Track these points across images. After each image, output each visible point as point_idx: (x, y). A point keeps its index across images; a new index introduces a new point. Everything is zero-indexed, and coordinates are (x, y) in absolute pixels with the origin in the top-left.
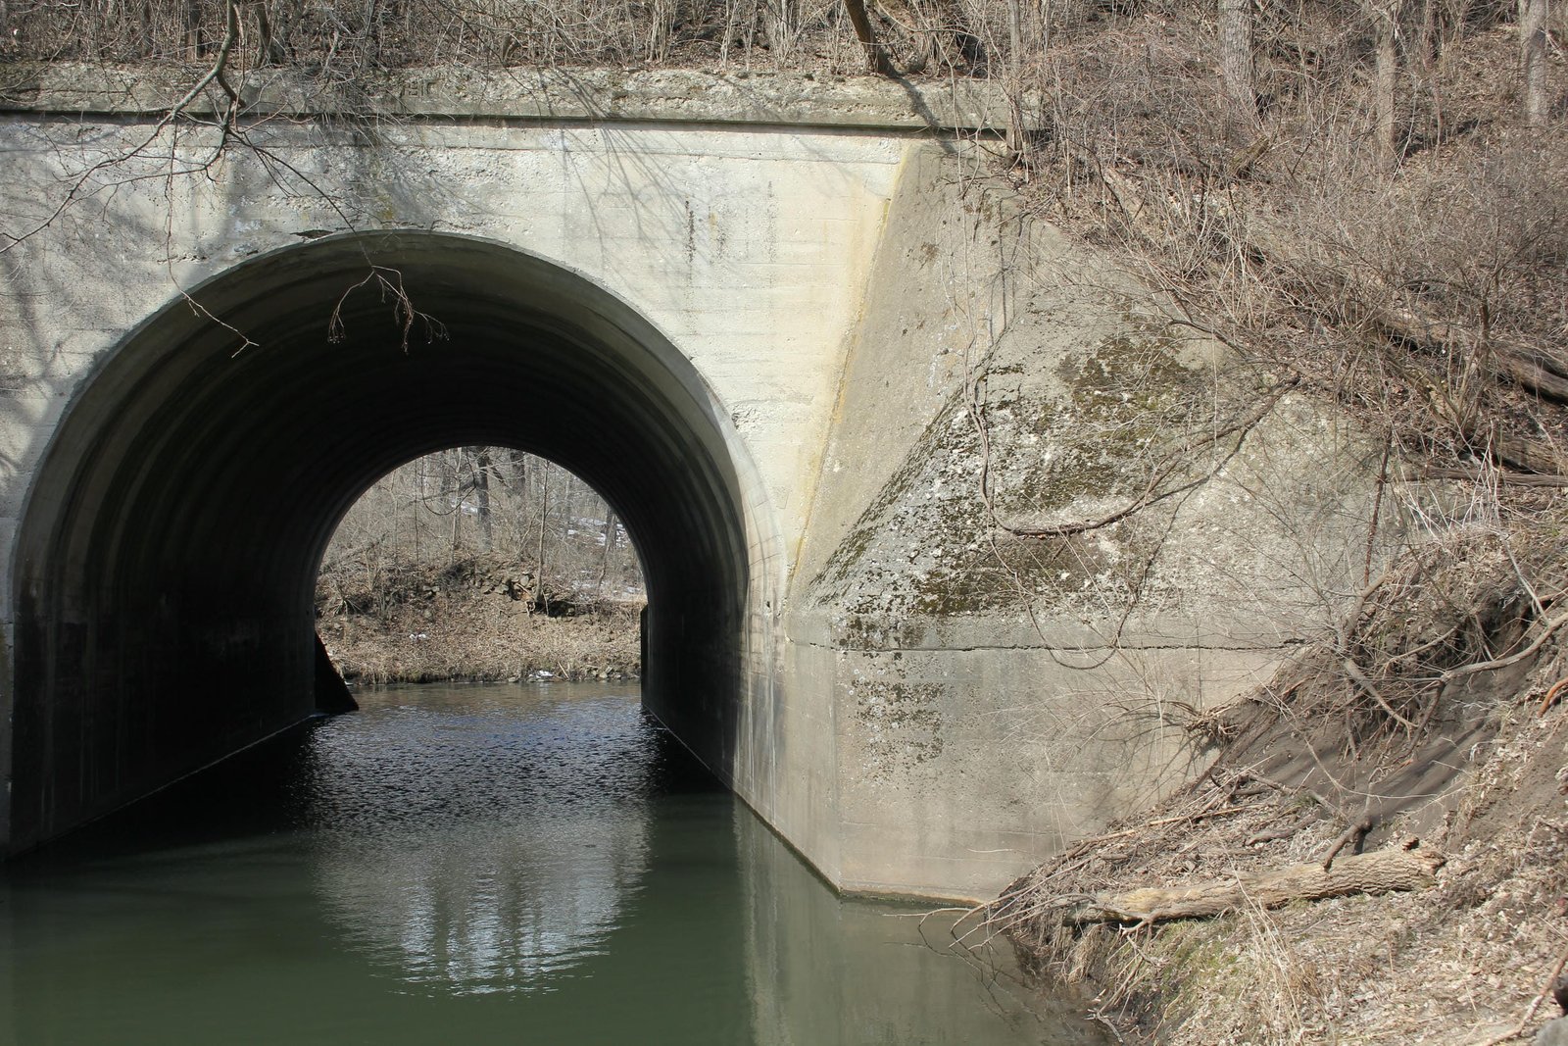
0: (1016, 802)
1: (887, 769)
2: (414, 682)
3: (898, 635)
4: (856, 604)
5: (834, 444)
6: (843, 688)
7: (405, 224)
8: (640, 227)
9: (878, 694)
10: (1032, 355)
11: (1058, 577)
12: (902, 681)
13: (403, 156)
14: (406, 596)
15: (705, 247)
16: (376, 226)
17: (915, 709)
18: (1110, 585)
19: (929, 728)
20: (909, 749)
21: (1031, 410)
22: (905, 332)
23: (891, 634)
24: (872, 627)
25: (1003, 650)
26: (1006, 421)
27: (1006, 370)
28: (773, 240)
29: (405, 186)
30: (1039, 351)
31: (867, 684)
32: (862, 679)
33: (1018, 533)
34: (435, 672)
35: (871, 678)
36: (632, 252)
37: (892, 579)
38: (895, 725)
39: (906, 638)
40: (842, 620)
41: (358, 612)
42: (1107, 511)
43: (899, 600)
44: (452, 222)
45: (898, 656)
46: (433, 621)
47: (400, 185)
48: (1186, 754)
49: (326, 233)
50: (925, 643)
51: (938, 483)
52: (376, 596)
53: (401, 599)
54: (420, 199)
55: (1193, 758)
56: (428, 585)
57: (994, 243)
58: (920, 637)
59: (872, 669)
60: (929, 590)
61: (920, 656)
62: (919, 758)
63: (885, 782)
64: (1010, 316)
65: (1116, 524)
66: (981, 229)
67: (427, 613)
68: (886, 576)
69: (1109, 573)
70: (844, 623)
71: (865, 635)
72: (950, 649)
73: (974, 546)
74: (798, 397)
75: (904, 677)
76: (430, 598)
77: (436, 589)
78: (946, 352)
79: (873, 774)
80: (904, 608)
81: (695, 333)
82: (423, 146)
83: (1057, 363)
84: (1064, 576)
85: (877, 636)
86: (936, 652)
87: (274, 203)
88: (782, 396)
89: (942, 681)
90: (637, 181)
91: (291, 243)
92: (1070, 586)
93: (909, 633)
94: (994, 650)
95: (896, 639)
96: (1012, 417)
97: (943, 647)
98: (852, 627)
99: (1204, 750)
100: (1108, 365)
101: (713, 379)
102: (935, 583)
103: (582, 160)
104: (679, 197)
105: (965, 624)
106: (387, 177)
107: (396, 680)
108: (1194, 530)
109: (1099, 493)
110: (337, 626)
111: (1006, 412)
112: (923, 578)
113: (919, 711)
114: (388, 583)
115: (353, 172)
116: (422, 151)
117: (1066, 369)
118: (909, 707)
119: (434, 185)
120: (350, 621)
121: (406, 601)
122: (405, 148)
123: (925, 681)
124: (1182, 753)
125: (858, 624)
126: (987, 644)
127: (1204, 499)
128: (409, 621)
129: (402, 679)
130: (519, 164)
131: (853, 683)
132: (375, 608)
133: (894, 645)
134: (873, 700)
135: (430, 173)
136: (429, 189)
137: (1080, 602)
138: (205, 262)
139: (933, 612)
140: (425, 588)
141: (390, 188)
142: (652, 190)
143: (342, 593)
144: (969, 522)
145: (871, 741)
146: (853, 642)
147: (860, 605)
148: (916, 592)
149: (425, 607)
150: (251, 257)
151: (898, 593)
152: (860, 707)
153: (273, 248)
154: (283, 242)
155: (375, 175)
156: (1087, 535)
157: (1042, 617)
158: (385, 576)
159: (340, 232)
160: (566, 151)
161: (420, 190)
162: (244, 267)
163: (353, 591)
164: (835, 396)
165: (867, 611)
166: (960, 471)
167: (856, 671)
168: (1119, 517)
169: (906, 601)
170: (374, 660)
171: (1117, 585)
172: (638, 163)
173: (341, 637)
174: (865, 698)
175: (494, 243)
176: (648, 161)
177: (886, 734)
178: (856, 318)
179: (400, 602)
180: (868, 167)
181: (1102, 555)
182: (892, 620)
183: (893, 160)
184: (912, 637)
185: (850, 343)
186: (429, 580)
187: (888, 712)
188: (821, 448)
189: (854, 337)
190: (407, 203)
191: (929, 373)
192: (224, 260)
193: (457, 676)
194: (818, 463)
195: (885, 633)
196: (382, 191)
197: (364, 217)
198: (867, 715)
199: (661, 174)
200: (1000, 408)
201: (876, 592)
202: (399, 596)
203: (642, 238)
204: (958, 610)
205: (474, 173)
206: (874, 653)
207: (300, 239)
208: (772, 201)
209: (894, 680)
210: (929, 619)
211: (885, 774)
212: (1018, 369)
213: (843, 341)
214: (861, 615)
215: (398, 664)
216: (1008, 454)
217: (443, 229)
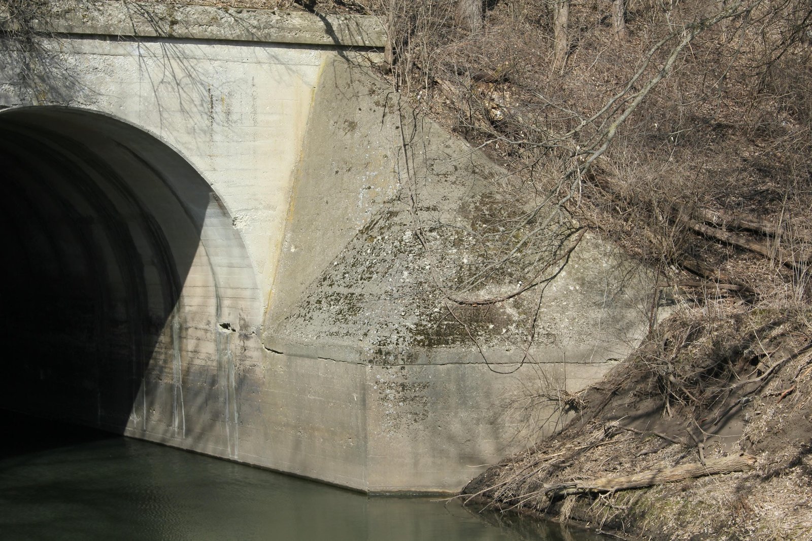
0: (469, 440)
1: (397, 427)
3: (404, 357)
4: (377, 341)
5: (289, 235)
6: (370, 385)
7: (52, 102)
8: (181, 103)
9: (391, 388)
10: (441, 201)
11: (488, 327)
12: (406, 381)
13: (49, 58)
15: (219, 117)
16: (35, 103)
17: (413, 395)
18: (517, 331)
19: (421, 405)
20: (409, 416)
21: (449, 234)
22: (337, 172)
23: (400, 357)
24: (388, 353)
25: (463, 365)
26: (436, 239)
27: (428, 209)
28: (255, 112)
29: (52, 77)
30: (445, 198)
31: (384, 383)
32: (382, 380)
33: (461, 303)
35: (387, 380)
36: (178, 119)
37: (394, 327)
38: (401, 404)
39: (408, 359)
40: (370, 349)
42: (506, 292)
43: (402, 339)
44: (80, 102)
45: (403, 368)
47: (48, 77)
48: (557, 414)
49: (5, 107)
50: (419, 361)
51: (406, 273)
54: (60, 85)
55: (561, 416)
57: (397, 128)
58: (416, 359)
59: (391, 374)
60: (418, 334)
61: (416, 368)
62: (415, 420)
63: (395, 434)
65: (511, 299)
66: (388, 118)
68: (390, 325)
69: (514, 325)
70: (372, 351)
71: (384, 357)
72: (433, 364)
73: (436, 310)
74: (269, 207)
75: (406, 379)
78: (369, 188)
79: (388, 430)
80: (406, 343)
81: (214, 170)
82: (61, 52)
83: (455, 206)
84: (491, 326)
85: (391, 358)
86: (425, 366)
88: (261, 207)
89: (428, 381)
90: (180, 74)
92: (497, 331)
93: (410, 356)
94: (457, 365)
95: (403, 359)
96: (438, 237)
97: (430, 364)
98: (376, 353)
99: (567, 411)
100: (487, 210)
101: (224, 197)
102: (420, 330)
103: (150, 62)
104: (202, 84)
105: (442, 352)
106: (40, 72)
108: (553, 303)
109: (499, 283)
111: (434, 234)
112: (413, 327)
113: (415, 396)
115: (21, 68)
116: (61, 55)
117: (463, 210)
118: (409, 394)
119: (68, 77)
122: (51, 53)
123: (419, 381)
124: (556, 413)
125: (380, 352)
126: (454, 361)
127: (555, 288)
130: (117, 65)
131: (376, 383)
133: (401, 362)
134: (388, 391)
135: (66, 69)
136: (66, 79)
137: (503, 340)
139: (423, 345)
141: (43, 79)
142: (187, 80)
144: (430, 296)
145: (387, 412)
146: (377, 361)
147: (380, 342)
148: (411, 335)
151: (400, 335)
152: (380, 395)
155: (33, 70)
156: (499, 305)
157: (484, 348)
159: (14, 107)
160: (140, 56)
161: (60, 80)
164: (288, 206)
165: (384, 345)
166: (417, 267)
167: (378, 376)
168: (514, 296)
169: (406, 340)
171: (520, 332)
172: (180, 63)
174: (383, 390)
175: (103, 114)
176: (185, 61)
177: (396, 409)
178: (298, 159)
180: (304, 68)
181: (509, 316)
182: (400, 350)
183: (317, 63)
184: (411, 358)
185: (296, 175)
187: (397, 397)
188: (281, 237)
189: (298, 170)
190: (53, 88)
191: (358, 199)
194: (279, 246)
195: (396, 357)
196: (38, 81)
197: (28, 98)
198: (385, 399)
199: (192, 70)
200: (431, 231)
201: (387, 334)
203: (182, 110)
204: (438, 344)
205: (91, 70)
206: (389, 367)
208: (254, 88)
209: (401, 381)
210: (422, 349)
211: (395, 430)
212: (435, 209)
213: (292, 172)
214: (382, 347)
216: (442, 258)
217: (74, 105)
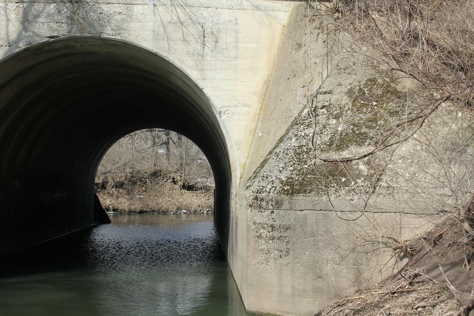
0: (320, 277)
1: (267, 260)
2: (137, 213)
3: (273, 203)
4: (256, 190)
5: (259, 125)
6: (250, 225)
7: (89, 34)
8: (184, 36)
9: (264, 228)
10: (336, 86)
11: (341, 180)
12: (274, 223)
13: (89, 7)
14: (136, 182)
15: (210, 43)
16: (78, 34)
17: (279, 235)
18: (363, 184)
19: (284, 243)
20: (276, 252)
21: (334, 109)
22: (288, 79)
23: (270, 203)
24: (262, 200)
25: (316, 212)
26: (323, 114)
27: (325, 93)
28: (237, 41)
29: (90, 18)
30: (340, 85)
31: (260, 224)
32: (258, 221)
33: (325, 161)
34: (145, 209)
35: (261, 222)
36: (180, 46)
37: (272, 179)
38: (271, 241)
39: (276, 205)
40: (250, 196)
41: (119, 187)
42: (363, 152)
43: (274, 188)
44: (108, 33)
45: (272, 212)
46: (146, 191)
47: (88, 18)
48: (393, 260)
49: (59, 37)
50: (284, 207)
51: (294, 139)
52: (126, 182)
53: (134, 183)
54: (96, 24)
55: (397, 262)
56: (144, 178)
57: (324, 42)
58: (282, 205)
59: (263, 217)
60: (286, 185)
61: (282, 213)
62: (280, 256)
63: (266, 266)
64: (329, 71)
65: (367, 158)
66: (320, 37)
67: (144, 188)
68: (270, 178)
69: (362, 179)
70: (251, 198)
71: (259, 203)
72: (294, 210)
73: (306, 166)
74: (246, 105)
75: (275, 221)
76: (145, 183)
77: (147, 180)
78: (304, 86)
79: (261, 262)
80: (276, 192)
81: (204, 79)
82: (98, 3)
83: (346, 90)
84: (344, 180)
85: (264, 204)
86: (288, 211)
87: (38, 25)
88: (239, 105)
89: (290, 224)
90: (183, 17)
91: (44, 41)
92: (346, 184)
93: (277, 203)
94: (312, 211)
95: (272, 205)
96: (326, 112)
97: (291, 209)
98: (254, 199)
99: (401, 259)
100: (367, 90)
101: (211, 97)
102: (289, 182)
103: (161, 9)
104: (199, 24)
105: (300, 200)
106: (83, 15)
107: (131, 212)
108: (400, 161)
109: (360, 145)
110: (111, 192)
111: (324, 110)
112: (284, 179)
113: (281, 236)
114: (130, 178)
115: (69, 13)
116: (97, 5)
117: (350, 92)
118: (276, 234)
119: (101, 18)
120: (116, 191)
121: (136, 184)
122: (90, 3)
123: (283, 223)
124: (392, 259)
125: (256, 198)
126: (309, 208)
127: (405, 149)
128: (137, 191)
129: (133, 211)
130: (136, 10)
131: (254, 223)
132: (125, 186)
133: (271, 207)
134: (262, 231)
135: (100, 14)
136: (100, 20)
137: (349, 191)
138: (10, 48)
139: (287, 194)
140: (143, 179)
141: (84, 19)
142: (189, 21)
143: (114, 181)
144: (305, 156)
145: (261, 248)
146: (254, 206)
147: (258, 190)
148: (281, 185)
149: (143, 186)
150: (28, 46)
151: (273, 185)
152: (257, 233)
153: (37, 42)
154: (41, 40)
155: (78, 14)
156: (354, 162)
157: (332, 198)
158: (129, 175)
159: (64, 37)
160: (155, 5)
161: (96, 20)
162: (26, 50)
163: (118, 180)
164: (261, 105)
165: (260, 193)
166: (303, 135)
167: (255, 218)
168: (369, 155)
169: (277, 189)
170: (124, 205)
171: (366, 184)
172: (184, 10)
173: (112, 196)
174: (259, 230)
175: (125, 41)
176: (187, 10)
177: (267, 245)
178: (270, 73)
179: (134, 184)
180: (277, 13)
181: (360, 171)
182: (270, 197)
183: (287, 10)
184: (278, 204)
185: (267, 84)
186: (145, 177)
187: (268, 236)
188: (254, 126)
189: (269, 81)
190: (91, 25)
191: (297, 95)
192: (18, 47)
193: (153, 211)
194: (253, 132)
195: (267, 203)
196: (81, 21)
197: (73, 31)
198: (259, 237)
199: (193, 15)
200: (322, 108)
201: (265, 185)
202: (134, 182)
203: (185, 40)
204: (298, 193)
205: (117, 14)
206: (263, 211)
207: (48, 39)
208: (237, 26)
209: (271, 222)
210: (285, 197)
211: (266, 263)
212: (330, 92)
213: (265, 82)
214: (258, 194)
215: (132, 206)
216: (324, 128)
217: (105, 36)
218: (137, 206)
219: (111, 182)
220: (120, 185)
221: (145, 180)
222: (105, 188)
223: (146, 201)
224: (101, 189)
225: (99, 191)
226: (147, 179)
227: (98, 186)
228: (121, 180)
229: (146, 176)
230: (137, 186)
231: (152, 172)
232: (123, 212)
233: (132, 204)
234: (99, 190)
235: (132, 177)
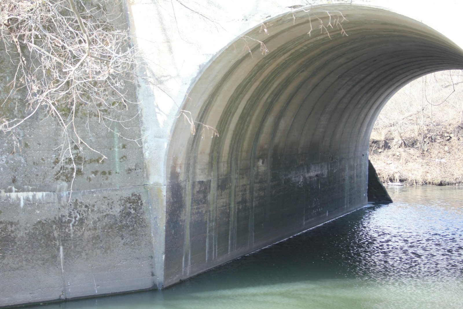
2: (436, 185)
14: (435, 139)
34: (448, 180)
41: (409, 146)
46: (449, 153)
52: (420, 138)
53: (433, 140)
56: (448, 133)
67: (446, 148)
76: (448, 140)
77: (452, 135)
107: (426, 183)
110: (398, 154)
114: (426, 132)
120: (405, 151)
121: (435, 141)
128: (436, 152)
129: (430, 183)
132: (418, 145)
140: (446, 135)
143: (401, 137)
149: (445, 145)
158: (425, 128)
163: (408, 135)
170: (416, 172)
173: (399, 159)
179: (432, 142)
186: (448, 131)
193: (460, 182)
202: (432, 139)
215: (428, 175)
218: (436, 175)
219: (397, 140)
220: (410, 144)
221: (448, 135)
222: (389, 148)
223: (450, 168)
224: (383, 149)
225: (380, 152)
226: (451, 133)
227: (379, 145)
228: (412, 136)
229: (450, 129)
230: (436, 145)
231: (459, 124)
232: (415, 184)
233: (429, 171)
234: (380, 150)
235: (429, 131)
